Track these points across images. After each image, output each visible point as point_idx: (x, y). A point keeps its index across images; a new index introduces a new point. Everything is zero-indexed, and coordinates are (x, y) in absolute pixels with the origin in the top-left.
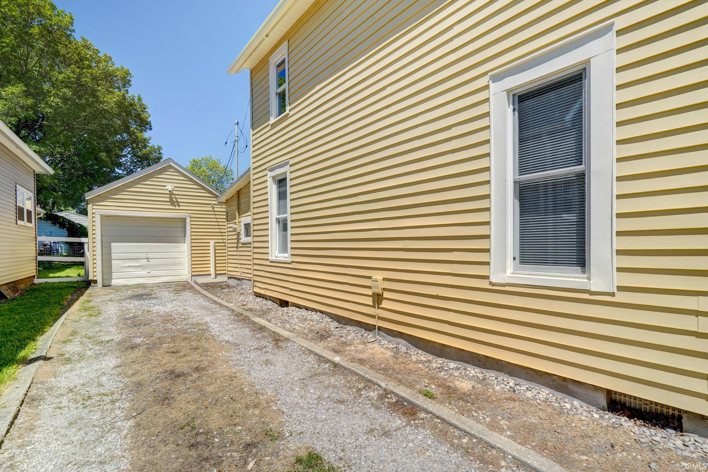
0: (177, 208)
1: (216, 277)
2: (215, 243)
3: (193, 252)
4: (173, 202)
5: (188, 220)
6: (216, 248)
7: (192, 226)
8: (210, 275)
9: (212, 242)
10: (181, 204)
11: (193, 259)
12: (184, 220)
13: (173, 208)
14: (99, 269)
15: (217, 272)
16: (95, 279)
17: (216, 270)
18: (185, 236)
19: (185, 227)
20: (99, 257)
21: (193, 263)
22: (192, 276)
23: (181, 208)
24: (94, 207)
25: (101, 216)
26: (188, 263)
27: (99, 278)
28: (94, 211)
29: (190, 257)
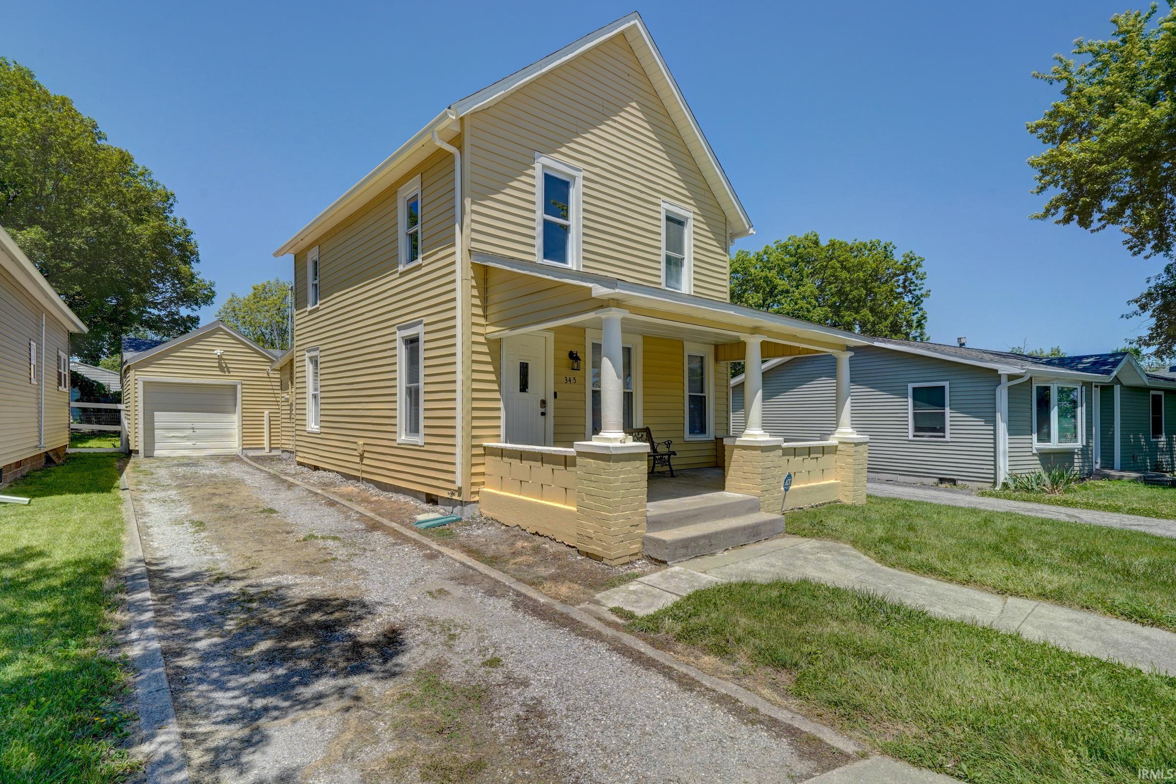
0: (227, 374)
1: (270, 452)
2: (270, 413)
3: (244, 422)
4: (223, 368)
5: (239, 387)
6: (271, 419)
7: (244, 394)
8: (264, 448)
9: (266, 412)
10: (231, 370)
11: (244, 430)
12: (234, 387)
13: (223, 374)
14: (141, 439)
15: (272, 446)
16: (136, 449)
17: (270, 444)
18: (235, 405)
19: (235, 395)
20: (141, 426)
21: (244, 434)
22: (243, 449)
23: (232, 374)
24: (137, 373)
25: (144, 382)
26: (239, 434)
27: (141, 448)
28: (136, 377)
29: (241, 428)
